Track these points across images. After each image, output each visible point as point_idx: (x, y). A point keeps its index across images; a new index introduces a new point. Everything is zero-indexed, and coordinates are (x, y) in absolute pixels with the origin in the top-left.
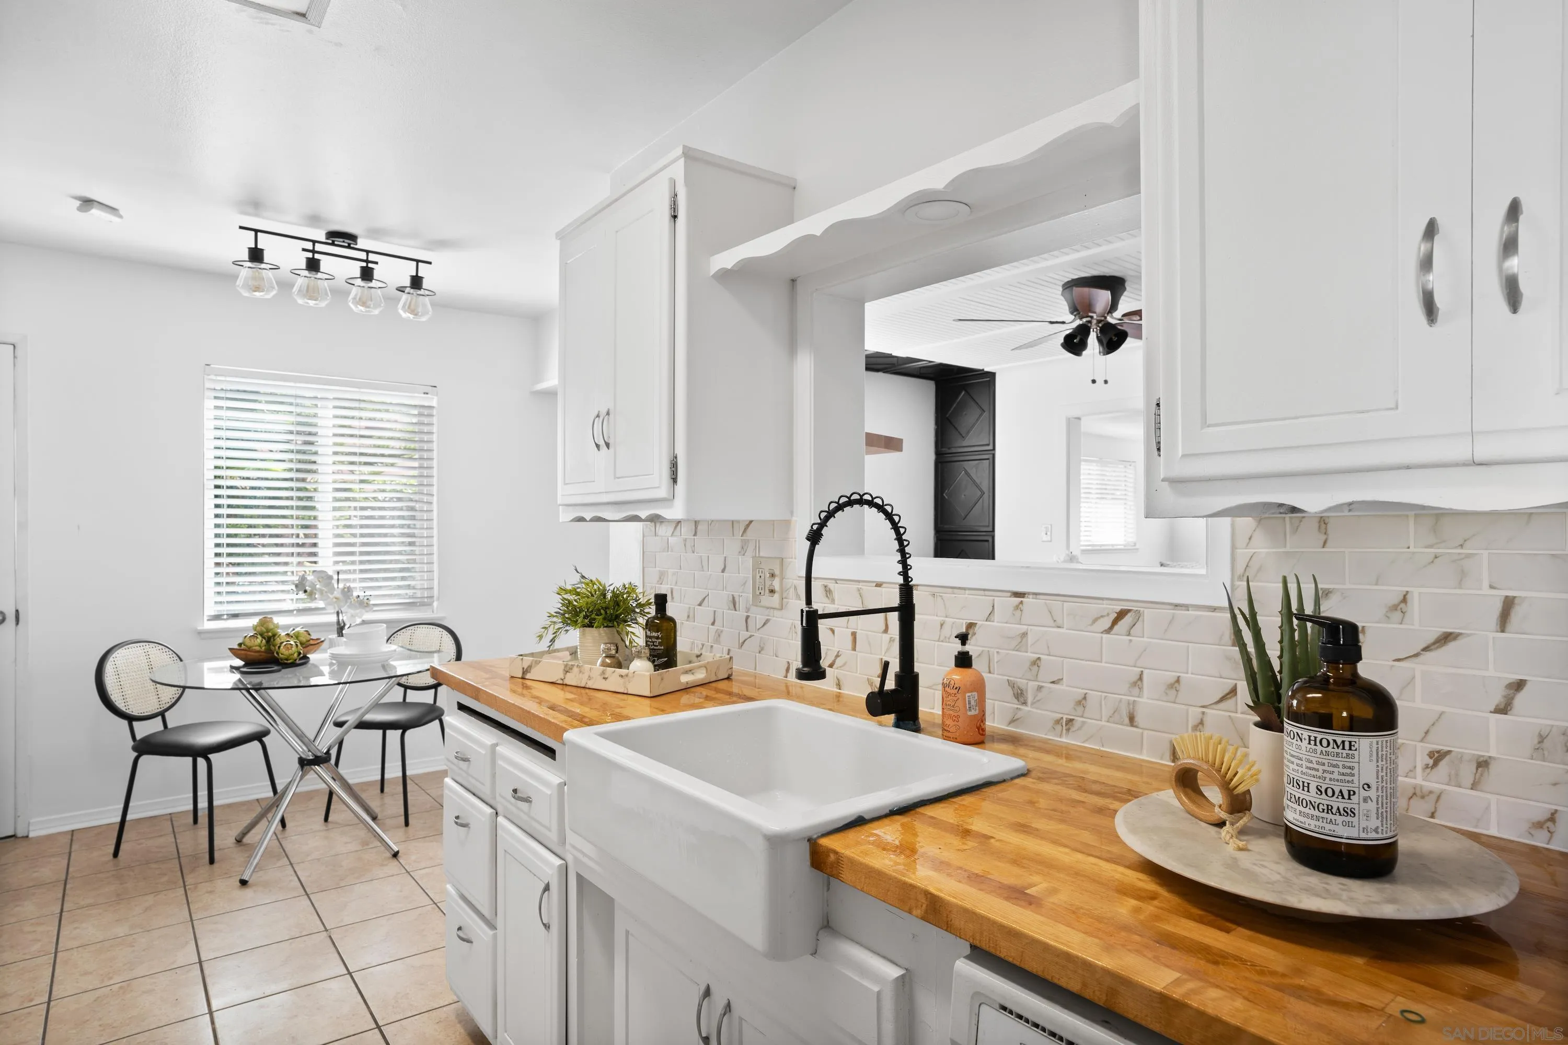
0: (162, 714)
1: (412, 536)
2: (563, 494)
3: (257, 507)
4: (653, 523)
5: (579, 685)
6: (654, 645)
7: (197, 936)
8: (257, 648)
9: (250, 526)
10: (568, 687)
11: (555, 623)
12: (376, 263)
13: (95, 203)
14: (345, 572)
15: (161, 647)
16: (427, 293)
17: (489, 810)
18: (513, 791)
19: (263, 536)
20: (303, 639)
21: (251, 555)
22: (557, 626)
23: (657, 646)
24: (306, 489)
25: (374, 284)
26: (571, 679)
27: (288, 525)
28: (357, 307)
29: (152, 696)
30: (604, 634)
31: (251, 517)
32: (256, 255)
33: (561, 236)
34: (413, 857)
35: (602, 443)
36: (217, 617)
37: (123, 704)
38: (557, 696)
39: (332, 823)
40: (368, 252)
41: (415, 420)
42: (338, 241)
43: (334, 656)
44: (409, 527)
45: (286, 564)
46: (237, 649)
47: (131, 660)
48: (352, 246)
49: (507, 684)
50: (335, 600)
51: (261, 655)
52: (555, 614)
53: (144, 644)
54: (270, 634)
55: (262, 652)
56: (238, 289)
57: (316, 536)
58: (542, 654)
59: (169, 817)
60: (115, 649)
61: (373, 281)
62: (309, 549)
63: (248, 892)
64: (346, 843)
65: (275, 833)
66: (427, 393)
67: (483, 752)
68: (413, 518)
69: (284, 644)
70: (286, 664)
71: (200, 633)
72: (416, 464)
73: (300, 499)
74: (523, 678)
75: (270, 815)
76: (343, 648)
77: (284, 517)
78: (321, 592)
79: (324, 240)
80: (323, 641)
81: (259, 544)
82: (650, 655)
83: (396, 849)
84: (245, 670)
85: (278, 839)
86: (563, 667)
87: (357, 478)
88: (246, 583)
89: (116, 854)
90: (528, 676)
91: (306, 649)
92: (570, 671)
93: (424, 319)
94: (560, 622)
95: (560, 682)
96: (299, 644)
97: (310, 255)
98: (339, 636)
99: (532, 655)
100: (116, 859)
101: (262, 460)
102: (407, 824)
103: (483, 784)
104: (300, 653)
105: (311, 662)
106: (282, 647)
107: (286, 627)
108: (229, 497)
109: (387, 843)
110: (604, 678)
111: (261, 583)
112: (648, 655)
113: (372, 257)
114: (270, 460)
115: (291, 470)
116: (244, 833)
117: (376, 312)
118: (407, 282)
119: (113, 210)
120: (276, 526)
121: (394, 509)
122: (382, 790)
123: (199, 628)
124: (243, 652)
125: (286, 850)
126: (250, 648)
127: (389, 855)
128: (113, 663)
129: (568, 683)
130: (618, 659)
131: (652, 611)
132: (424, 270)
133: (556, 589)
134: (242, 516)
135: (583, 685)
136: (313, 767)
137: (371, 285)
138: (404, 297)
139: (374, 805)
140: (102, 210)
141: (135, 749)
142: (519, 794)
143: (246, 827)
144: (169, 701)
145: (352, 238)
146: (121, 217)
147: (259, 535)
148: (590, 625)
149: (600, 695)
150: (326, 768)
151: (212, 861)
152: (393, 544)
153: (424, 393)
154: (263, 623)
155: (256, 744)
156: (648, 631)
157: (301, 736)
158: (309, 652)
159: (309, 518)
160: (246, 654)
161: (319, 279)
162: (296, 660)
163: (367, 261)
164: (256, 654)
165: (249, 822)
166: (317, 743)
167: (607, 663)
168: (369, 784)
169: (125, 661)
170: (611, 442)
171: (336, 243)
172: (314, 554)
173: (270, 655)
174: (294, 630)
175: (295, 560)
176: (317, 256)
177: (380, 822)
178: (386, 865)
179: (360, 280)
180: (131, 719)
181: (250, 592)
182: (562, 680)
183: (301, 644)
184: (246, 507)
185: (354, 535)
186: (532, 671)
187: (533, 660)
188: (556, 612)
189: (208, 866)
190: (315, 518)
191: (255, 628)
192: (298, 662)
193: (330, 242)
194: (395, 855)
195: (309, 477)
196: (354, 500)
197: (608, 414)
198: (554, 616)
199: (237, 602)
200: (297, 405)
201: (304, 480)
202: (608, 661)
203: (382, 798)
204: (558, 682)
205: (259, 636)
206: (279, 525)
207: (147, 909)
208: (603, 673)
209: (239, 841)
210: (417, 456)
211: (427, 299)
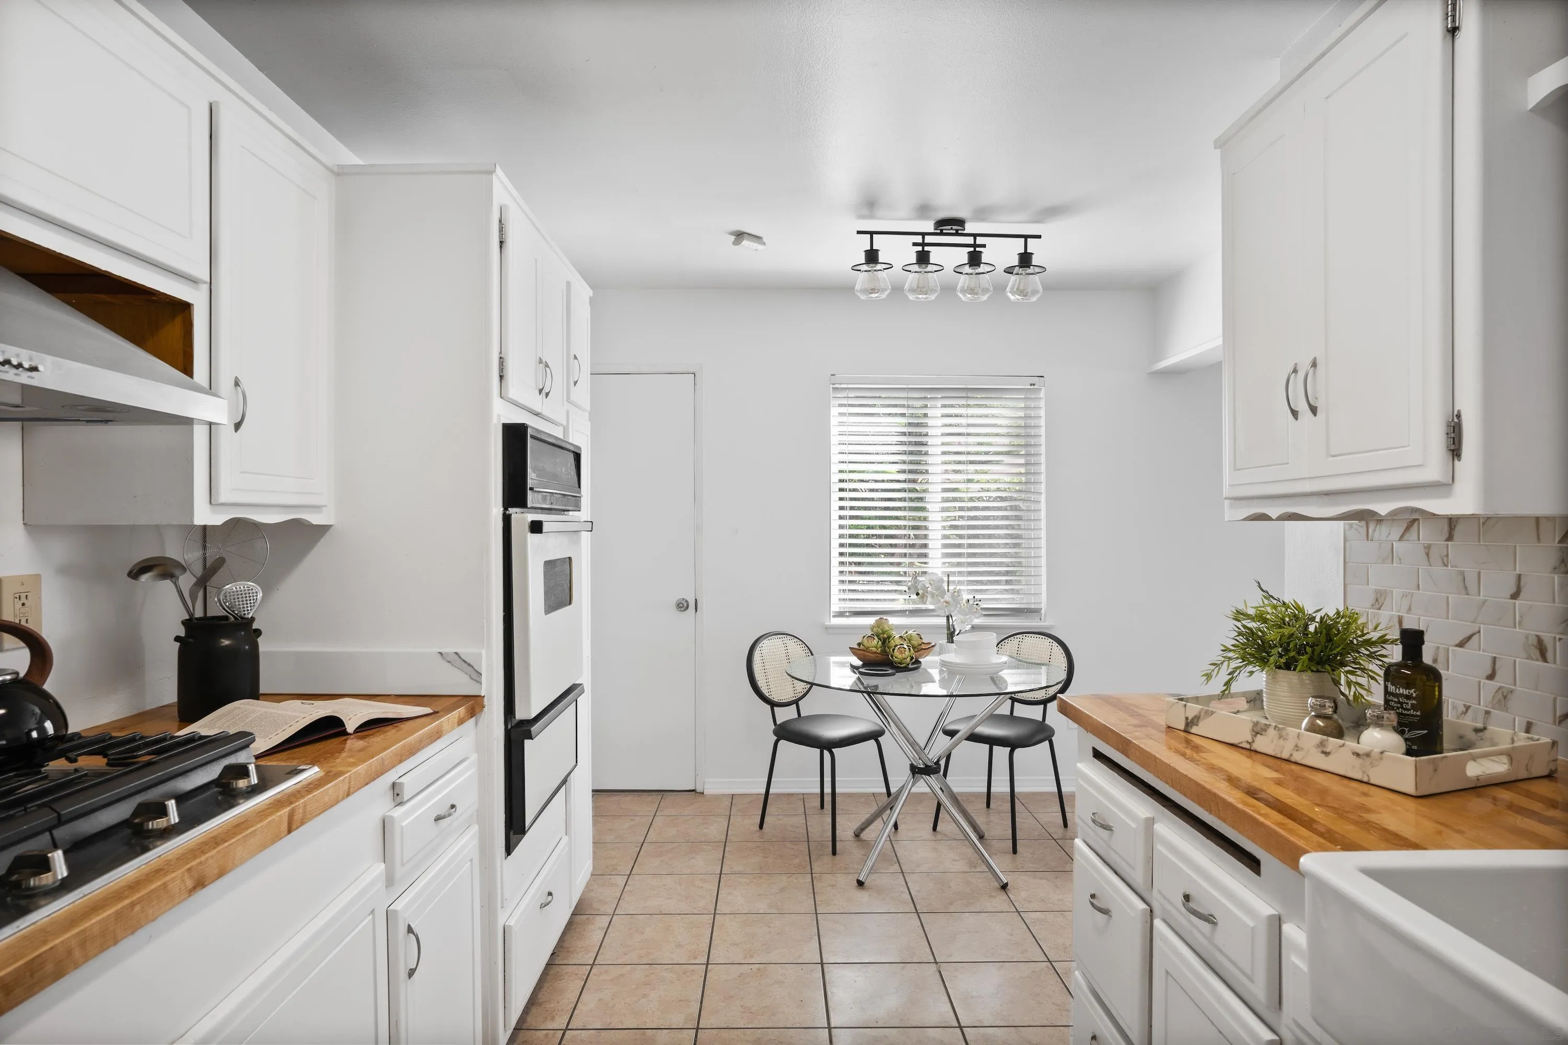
0: (796, 702)
1: (1018, 537)
2: (1229, 481)
3: (875, 508)
4: (1363, 523)
5: (1279, 756)
6: (1402, 708)
7: (821, 933)
8: (874, 649)
9: (869, 527)
10: (1259, 756)
11: (1230, 659)
12: (984, 246)
13: (745, 235)
14: (954, 573)
15: (796, 640)
16: (1037, 270)
17: (1142, 906)
18: (1184, 897)
19: (879, 537)
20: (915, 643)
21: (869, 555)
22: (1234, 664)
23: (1408, 710)
24: (916, 491)
25: (983, 268)
26: (1262, 744)
27: (901, 526)
28: (965, 296)
29: (789, 685)
30: (1307, 682)
31: (870, 518)
32: (872, 256)
33: (1220, 144)
34: (1024, 894)
35: (1302, 407)
36: (841, 614)
37: (767, 691)
38: (1242, 767)
39: (940, 833)
40: (975, 236)
41: (1022, 414)
42: (947, 229)
43: (944, 664)
44: (1012, 527)
45: (899, 564)
46: (856, 649)
47: (773, 650)
48: (960, 232)
49: (1163, 736)
50: (945, 604)
51: (877, 657)
52: (1233, 648)
53: (783, 636)
54: (885, 636)
55: (879, 654)
56: (856, 293)
57: (925, 537)
58: (1210, 698)
59: (801, 797)
60: (761, 639)
61: (982, 265)
62: (920, 549)
63: (862, 895)
64: (954, 860)
65: (889, 836)
66: (1034, 385)
67: (1134, 826)
68: (1018, 518)
69: (898, 647)
70: (901, 668)
71: (827, 628)
72: (1022, 461)
73: (911, 500)
74: (1185, 731)
75: (885, 816)
76: (953, 656)
77: (897, 518)
78: (933, 595)
79: (932, 231)
80: (933, 646)
81: (876, 544)
82: (1399, 723)
83: (1005, 881)
84: (862, 670)
85: (891, 841)
86: (1250, 726)
87: (964, 477)
88: (865, 582)
89: (761, 826)
90: (1194, 730)
91: (918, 653)
92: (1264, 733)
93: (1034, 299)
94: (1237, 658)
95: (1248, 746)
96: (911, 648)
97: (920, 248)
98: (949, 642)
99: (1196, 700)
100: (761, 831)
101: (878, 463)
102: (1015, 851)
103: (1133, 869)
104: (912, 658)
105: (923, 666)
106: (896, 651)
107: (899, 627)
108: (851, 499)
109: (994, 870)
110: (1323, 752)
111: (878, 582)
112: (1395, 723)
113: (980, 240)
114: (885, 463)
115: (904, 472)
116: (863, 828)
117: (985, 298)
118: (1015, 261)
119: (757, 238)
120: (890, 527)
121: (999, 509)
122: (988, 805)
123: (826, 624)
124: (862, 652)
125: (898, 855)
126: (868, 648)
127: (997, 885)
128: (760, 652)
129: (1259, 749)
130: (1336, 721)
131: (1395, 654)
132: (1032, 245)
133: (1230, 611)
134: (862, 518)
135: (1285, 755)
136: (923, 776)
137: (980, 270)
138: (1013, 278)
139: (980, 820)
140: (752, 241)
141: (775, 733)
142: (1191, 904)
143: (863, 824)
144: (802, 690)
145: (960, 222)
146: (764, 244)
147: (876, 535)
148: (1288, 666)
149: (1319, 778)
150: (936, 779)
151: (834, 853)
152: (998, 546)
153: (1031, 385)
154: (879, 623)
155: (872, 743)
156: (1389, 685)
157: (913, 743)
158: (921, 656)
159: (920, 519)
160: (864, 655)
161: (929, 272)
162: (908, 665)
163: (975, 245)
164: (872, 655)
165: (867, 816)
166: (926, 751)
167: (1319, 726)
168: (975, 795)
169: (768, 651)
170: (1320, 405)
171: (944, 231)
172: (925, 555)
173: (885, 657)
174: (907, 633)
175: (906, 560)
176: (926, 248)
177: (984, 841)
178: (994, 897)
179: (967, 266)
180: (773, 704)
181: (869, 591)
182: (1250, 743)
183: (914, 648)
184: (865, 508)
185: (961, 537)
186: (1201, 723)
187: (1202, 709)
188: (1232, 645)
189: (830, 857)
190: (925, 519)
191: (872, 628)
192: (910, 666)
193: (939, 231)
194: (1004, 887)
195: (920, 477)
196: (961, 500)
197: (1314, 364)
198: (1231, 651)
199: (857, 599)
200: (909, 407)
201: (914, 481)
202: (1320, 722)
203: (988, 814)
204: (1241, 745)
205: (876, 637)
206: (893, 526)
207: (782, 890)
208: (1322, 744)
209: (857, 835)
210: (1023, 453)
211: (1036, 277)
